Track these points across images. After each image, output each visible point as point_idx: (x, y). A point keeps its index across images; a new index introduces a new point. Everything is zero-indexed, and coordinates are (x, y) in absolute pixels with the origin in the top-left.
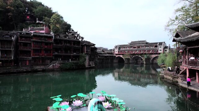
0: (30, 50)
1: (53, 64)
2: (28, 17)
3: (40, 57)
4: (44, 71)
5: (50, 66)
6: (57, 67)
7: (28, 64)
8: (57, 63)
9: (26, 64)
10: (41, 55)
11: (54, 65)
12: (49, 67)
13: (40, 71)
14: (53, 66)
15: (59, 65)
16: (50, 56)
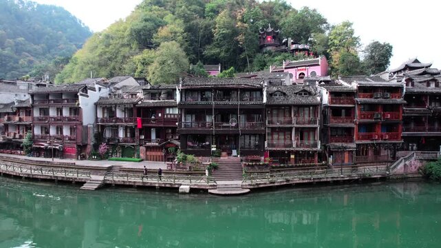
0: (353, 125)
1: (405, 162)
2: (269, 39)
3: (375, 142)
4: (384, 179)
5: (399, 167)
6: (414, 170)
7: (346, 161)
8: (413, 158)
9: (343, 161)
10: (377, 138)
11: (407, 163)
12: (395, 170)
13: (375, 180)
14: (405, 165)
15: (418, 164)
16: (394, 139)
